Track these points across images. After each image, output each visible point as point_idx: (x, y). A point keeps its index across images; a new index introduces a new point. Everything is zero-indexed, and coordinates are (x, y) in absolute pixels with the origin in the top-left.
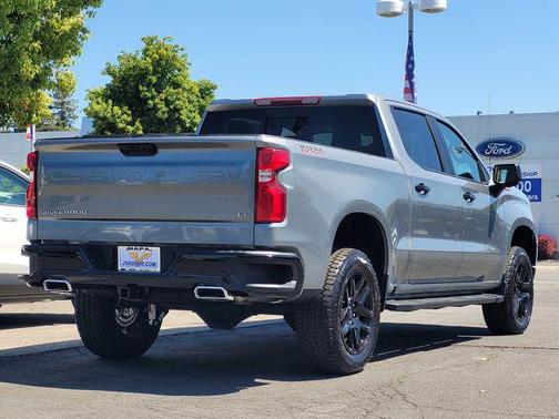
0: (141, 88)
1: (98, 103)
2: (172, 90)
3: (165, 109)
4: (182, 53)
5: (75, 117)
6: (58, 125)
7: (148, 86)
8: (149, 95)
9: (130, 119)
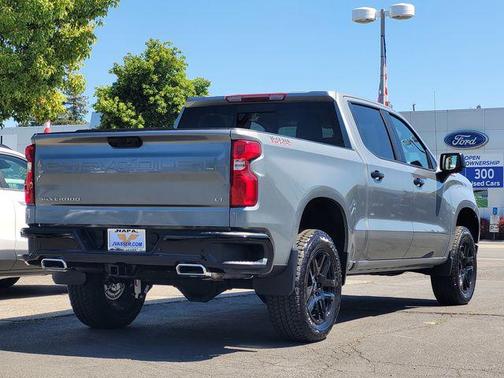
0: (144, 86)
1: (106, 100)
2: (170, 88)
3: (164, 105)
4: (180, 55)
5: (85, 112)
6: (70, 118)
7: (150, 84)
8: (151, 92)
9: (133, 114)
